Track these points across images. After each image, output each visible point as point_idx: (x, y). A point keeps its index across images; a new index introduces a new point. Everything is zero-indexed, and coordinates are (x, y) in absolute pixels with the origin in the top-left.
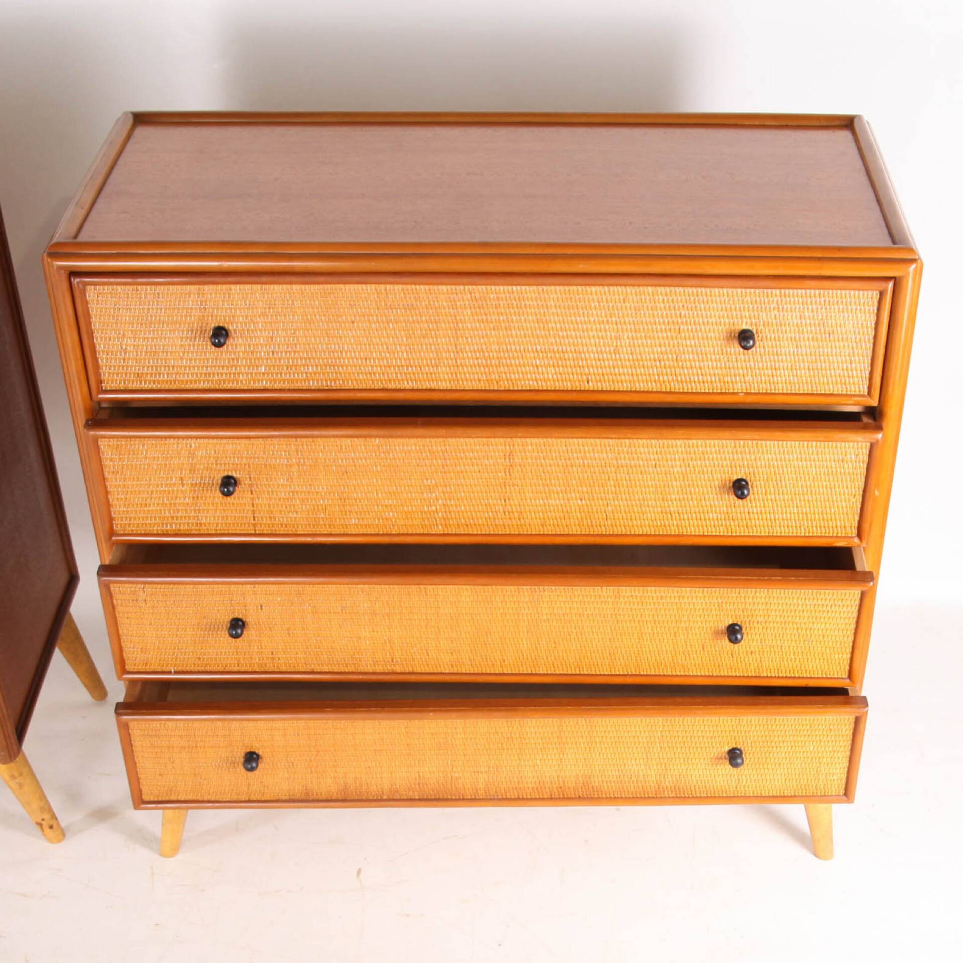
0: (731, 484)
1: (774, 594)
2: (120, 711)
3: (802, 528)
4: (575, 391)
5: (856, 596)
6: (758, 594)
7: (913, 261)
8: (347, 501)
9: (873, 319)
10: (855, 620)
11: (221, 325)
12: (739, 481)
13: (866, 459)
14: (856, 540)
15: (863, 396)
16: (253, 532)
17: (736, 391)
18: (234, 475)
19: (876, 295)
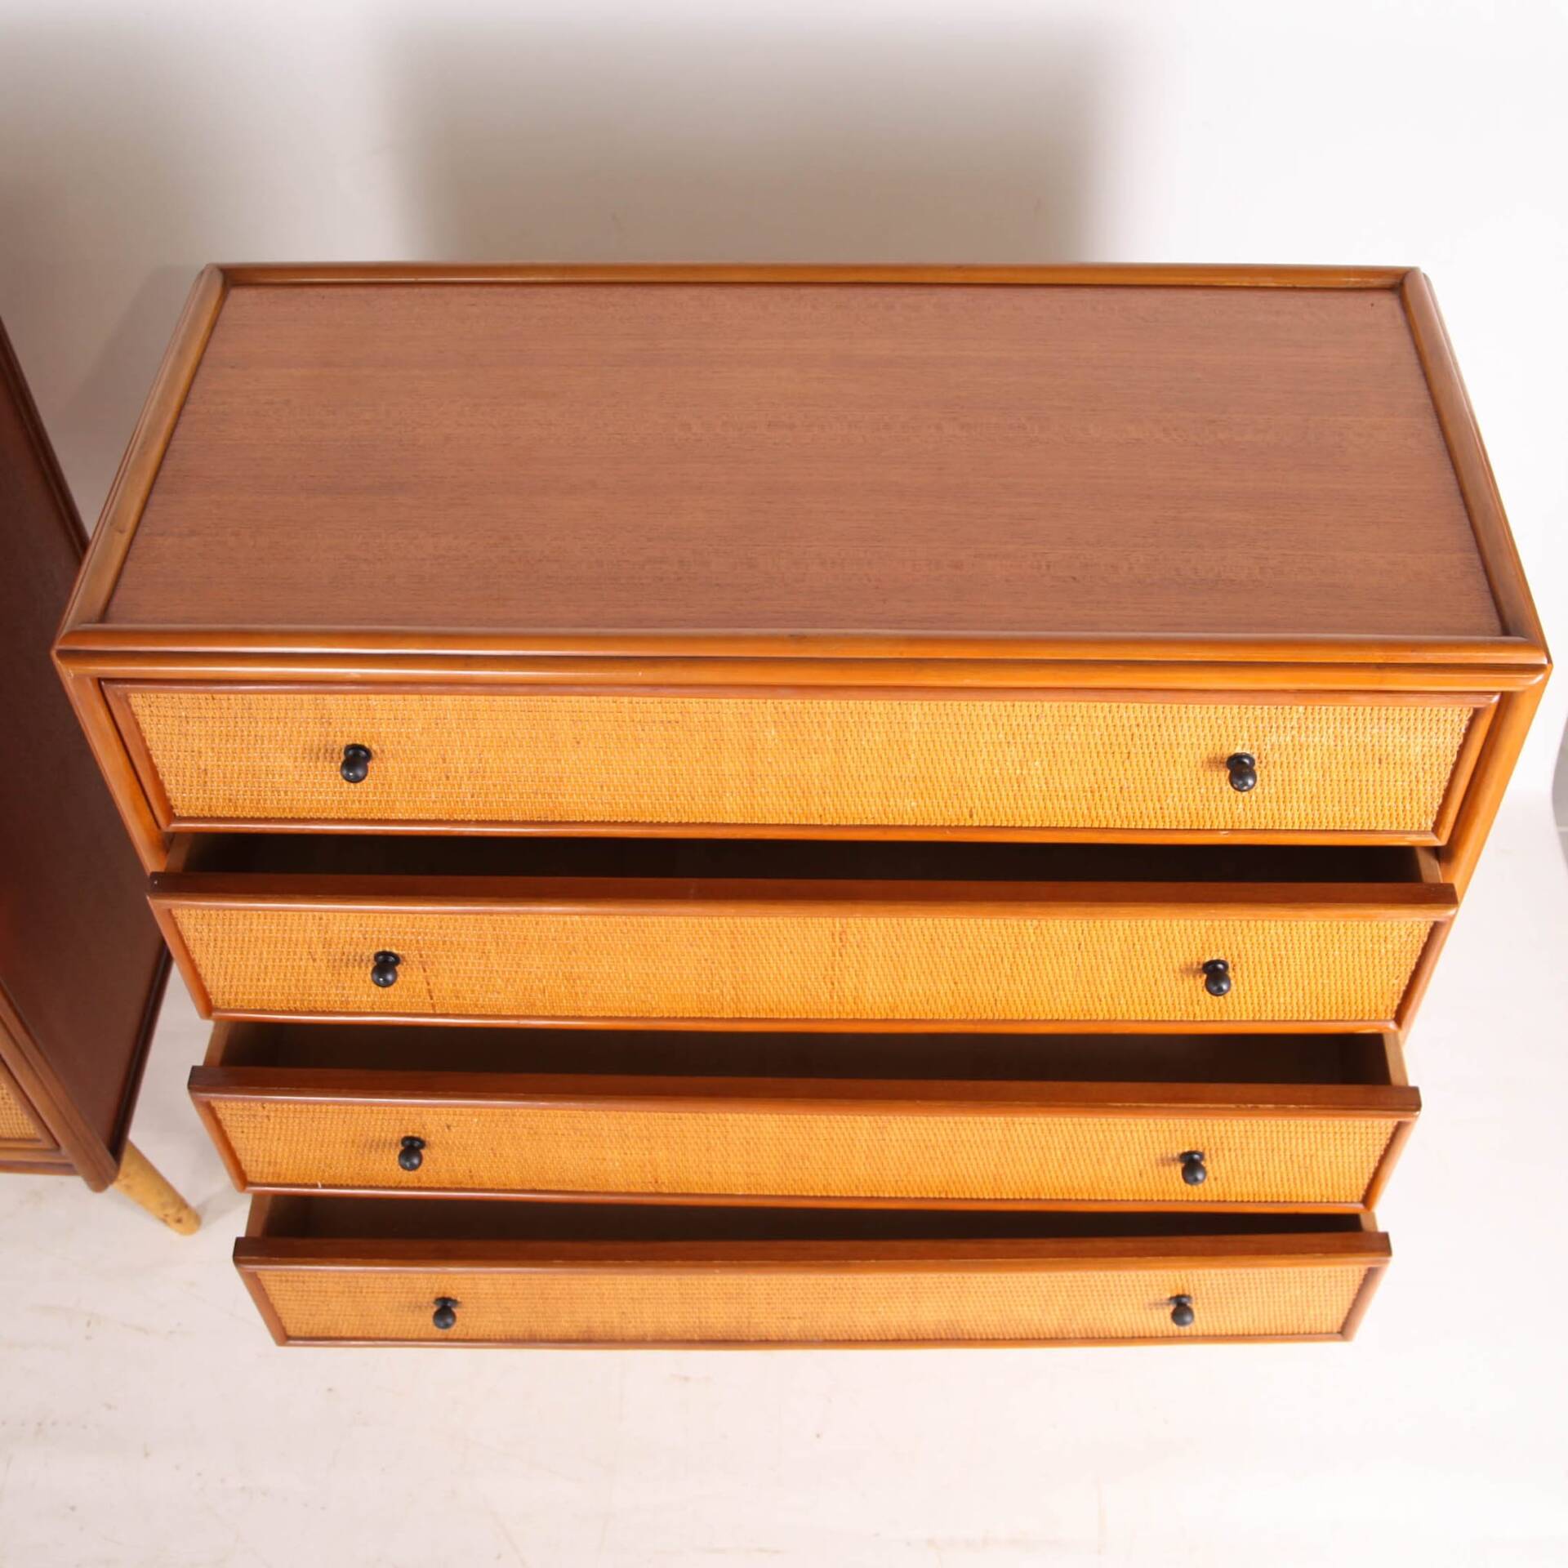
0: (1201, 967)
2: (242, 1258)
4: (949, 827)
8: (578, 982)
11: (358, 742)
12: (1213, 963)
14: (1392, 1026)
15: (1425, 832)
16: (432, 1012)
17: (1215, 827)
18: (395, 951)
19: (1467, 713)
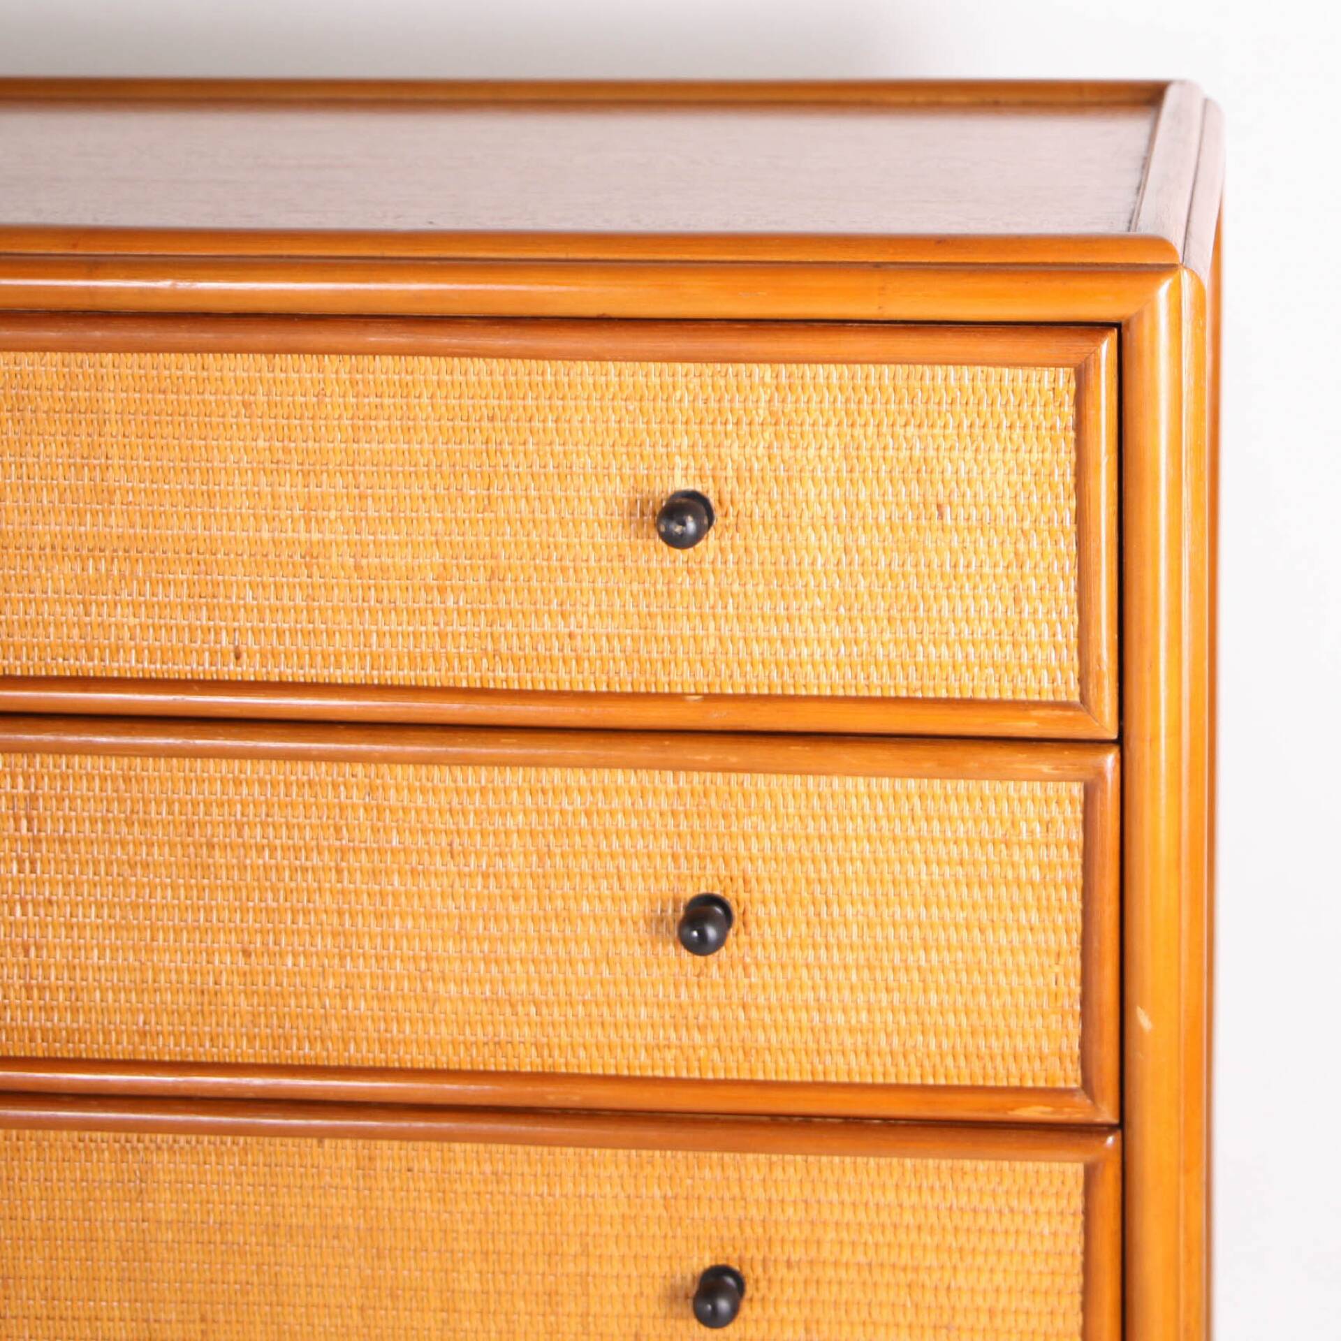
1: (827, 1174)
3: (912, 1059)
5: (1070, 1182)
6: (778, 1173)
7: (1171, 268)
9: (1067, 458)
10: (1079, 1259)
12: (703, 902)
13: (1077, 836)
15: (1065, 706)
17: (679, 690)
19: (1064, 379)
